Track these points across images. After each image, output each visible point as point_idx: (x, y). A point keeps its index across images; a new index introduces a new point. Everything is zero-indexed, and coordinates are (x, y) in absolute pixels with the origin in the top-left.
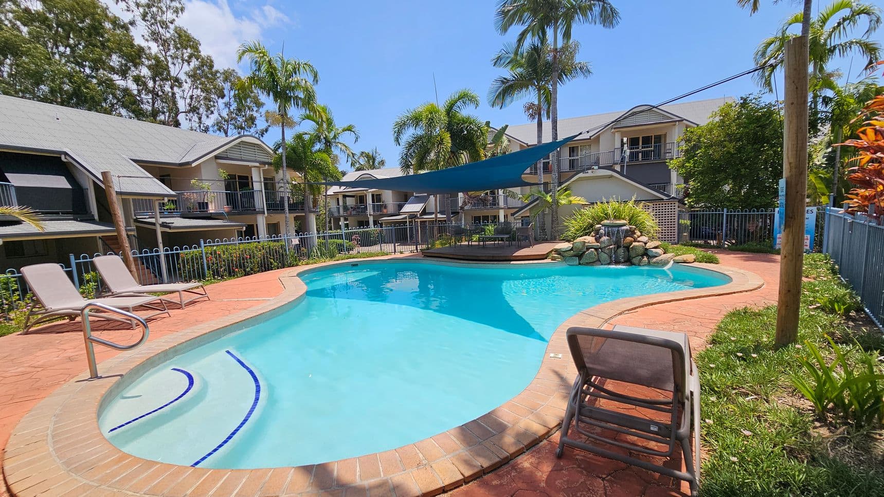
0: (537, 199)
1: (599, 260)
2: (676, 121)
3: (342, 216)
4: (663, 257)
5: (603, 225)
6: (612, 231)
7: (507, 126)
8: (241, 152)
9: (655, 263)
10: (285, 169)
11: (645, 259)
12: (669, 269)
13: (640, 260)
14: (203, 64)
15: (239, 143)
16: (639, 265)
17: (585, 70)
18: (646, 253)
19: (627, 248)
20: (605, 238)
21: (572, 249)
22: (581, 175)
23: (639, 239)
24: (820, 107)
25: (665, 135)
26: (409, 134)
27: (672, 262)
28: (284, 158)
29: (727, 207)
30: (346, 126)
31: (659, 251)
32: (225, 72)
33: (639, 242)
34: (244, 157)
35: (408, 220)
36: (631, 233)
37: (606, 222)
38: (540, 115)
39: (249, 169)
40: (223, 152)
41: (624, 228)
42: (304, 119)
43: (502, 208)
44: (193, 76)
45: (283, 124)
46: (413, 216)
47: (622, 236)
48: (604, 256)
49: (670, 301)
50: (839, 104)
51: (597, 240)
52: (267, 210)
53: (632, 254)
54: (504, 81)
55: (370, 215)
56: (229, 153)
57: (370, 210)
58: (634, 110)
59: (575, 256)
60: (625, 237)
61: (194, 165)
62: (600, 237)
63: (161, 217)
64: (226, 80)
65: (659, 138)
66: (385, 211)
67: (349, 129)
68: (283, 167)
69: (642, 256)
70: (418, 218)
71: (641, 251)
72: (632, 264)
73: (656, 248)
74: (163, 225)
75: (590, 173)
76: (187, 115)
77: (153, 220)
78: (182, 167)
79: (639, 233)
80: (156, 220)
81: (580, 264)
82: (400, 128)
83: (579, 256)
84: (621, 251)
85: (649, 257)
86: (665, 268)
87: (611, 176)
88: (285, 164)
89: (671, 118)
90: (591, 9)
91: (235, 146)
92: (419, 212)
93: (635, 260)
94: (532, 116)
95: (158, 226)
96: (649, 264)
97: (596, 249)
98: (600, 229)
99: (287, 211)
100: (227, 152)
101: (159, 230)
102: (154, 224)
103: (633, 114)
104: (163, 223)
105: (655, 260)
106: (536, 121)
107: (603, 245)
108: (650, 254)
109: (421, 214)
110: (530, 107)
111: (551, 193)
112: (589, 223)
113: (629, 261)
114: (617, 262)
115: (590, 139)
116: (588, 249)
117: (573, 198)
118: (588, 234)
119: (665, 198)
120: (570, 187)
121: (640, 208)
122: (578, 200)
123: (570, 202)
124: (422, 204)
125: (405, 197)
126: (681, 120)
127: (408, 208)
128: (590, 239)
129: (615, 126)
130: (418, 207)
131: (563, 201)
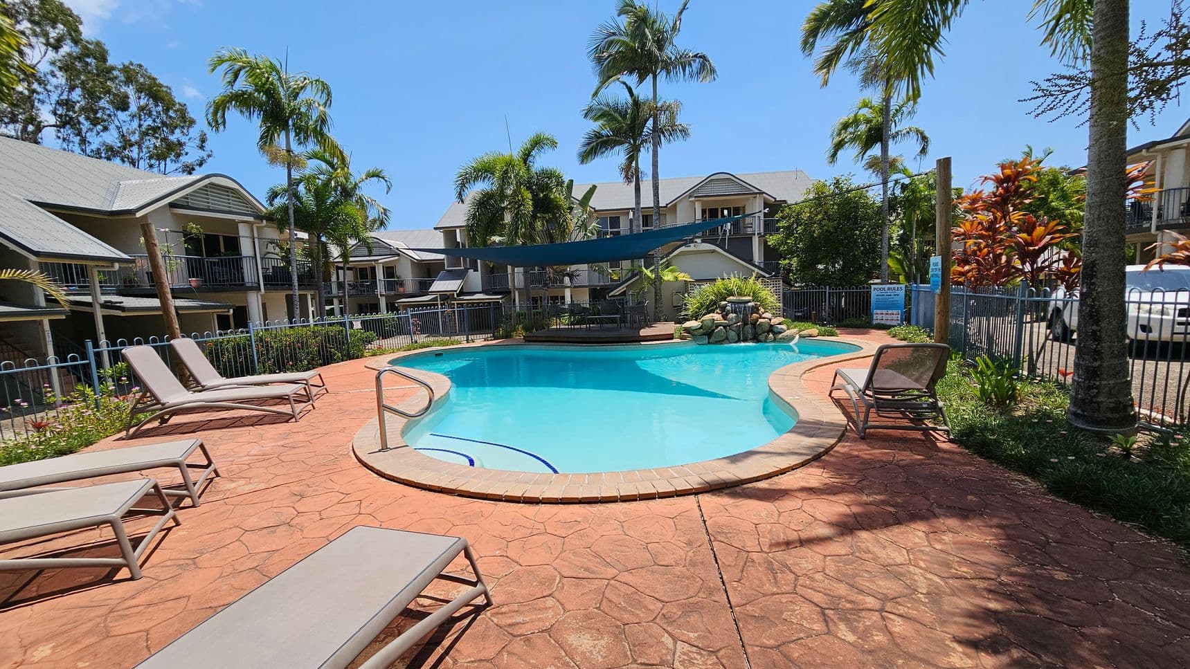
0: (636, 275)
1: (727, 338)
2: (757, 193)
3: (335, 297)
4: (788, 333)
5: (729, 302)
6: (739, 307)
7: (594, 187)
8: (208, 199)
9: (780, 339)
10: (292, 227)
11: (771, 335)
12: (795, 344)
13: (766, 337)
14: (86, 52)
15: (206, 186)
16: (766, 342)
17: (684, 132)
18: (771, 329)
19: (754, 324)
20: (732, 315)
21: (701, 328)
22: (683, 249)
23: (763, 316)
25: (744, 207)
26: (478, 189)
27: (797, 336)
28: (291, 212)
29: (829, 285)
30: (369, 170)
31: (784, 327)
32: (126, 70)
33: (764, 318)
34: (212, 206)
35: (439, 302)
36: (755, 309)
37: (731, 298)
38: (637, 178)
39: (234, 224)
40: (183, 197)
41: (750, 304)
42: (310, 158)
43: (568, 287)
44: (67, 67)
45: (289, 164)
46: (446, 297)
47: (749, 312)
48: (733, 334)
49: (832, 363)
50: (912, 189)
51: (724, 317)
52: (265, 285)
53: (759, 331)
54: (597, 135)
55: (381, 295)
56: (191, 199)
57: (381, 289)
58: (712, 178)
59: (704, 335)
60: (752, 314)
61: (138, 215)
62: (727, 315)
63: (102, 294)
64: (129, 80)
65: (737, 211)
66: (401, 290)
68: (289, 225)
69: (768, 332)
70: (455, 300)
71: (767, 327)
72: (758, 341)
73: (780, 324)
74: (106, 305)
75: (692, 247)
76: (59, 131)
77: (88, 299)
78: (117, 218)
79: (763, 310)
80: (95, 297)
81: (709, 343)
82: (465, 181)
83: (709, 335)
84: (748, 328)
85: (774, 333)
86: (791, 344)
87: (713, 251)
88: (292, 220)
89: (751, 190)
90: (691, 66)
91: (200, 189)
92: (456, 291)
93: (762, 337)
94: (628, 180)
95: (98, 307)
96: (775, 340)
97: (725, 327)
98: (726, 306)
99: (297, 288)
100: (187, 199)
101: (99, 314)
102: (89, 305)
103: (709, 181)
104: (106, 302)
105: (780, 336)
106: (633, 186)
107: (731, 323)
108: (775, 330)
109: (458, 295)
110: (627, 169)
111: (653, 268)
112: (712, 300)
113: (756, 339)
114: (745, 341)
115: (666, 207)
116: (717, 327)
117: (676, 274)
118: (713, 311)
119: (767, 276)
120: (673, 262)
121: (759, 285)
122: (683, 277)
123: (676, 278)
124: (459, 281)
125: (428, 271)
126: (762, 193)
127: (439, 286)
128: (717, 316)
129: (693, 194)
130: (453, 285)
131: (668, 276)
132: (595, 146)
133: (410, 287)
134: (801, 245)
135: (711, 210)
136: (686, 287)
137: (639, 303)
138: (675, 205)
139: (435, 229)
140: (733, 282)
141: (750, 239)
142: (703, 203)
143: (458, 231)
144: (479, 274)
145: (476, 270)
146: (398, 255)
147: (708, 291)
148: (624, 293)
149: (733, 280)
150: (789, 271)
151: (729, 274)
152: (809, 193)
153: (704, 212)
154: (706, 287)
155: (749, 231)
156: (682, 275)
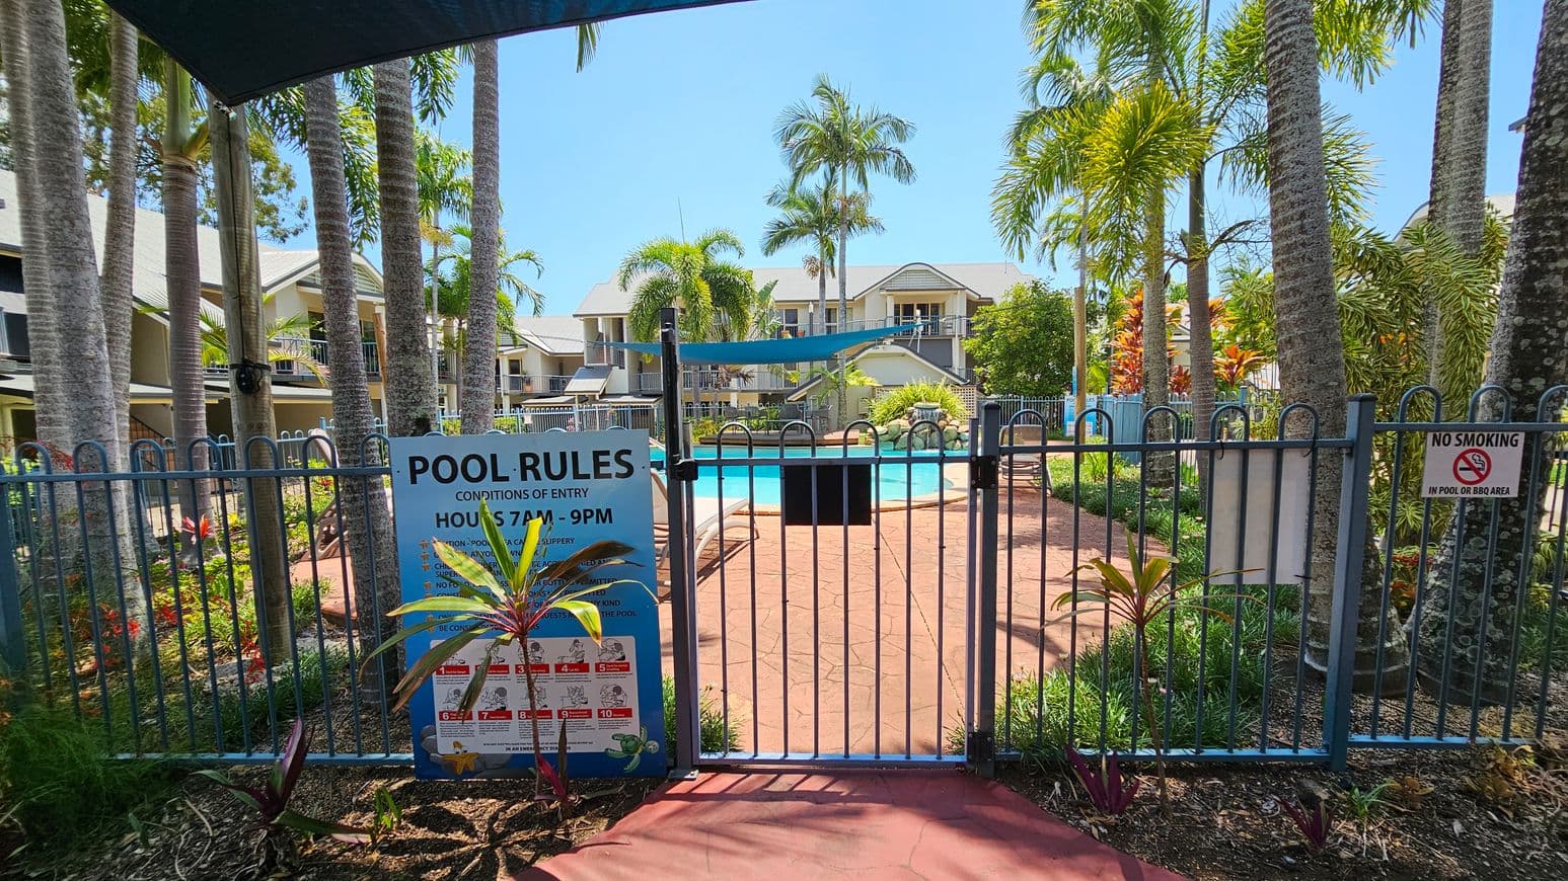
0: (818, 378)
1: (914, 445)
2: (958, 289)
5: (916, 408)
6: (926, 413)
7: (776, 280)
10: (435, 312)
11: (958, 444)
13: (953, 445)
17: (876, 225)
18: (959, 437)
19: (941, 430)
21: (887, 434)
22: (870, 350)
23: (951, 423)
24: (1099, 300)
25: (943, 305)
29: (1024, 394)
30: (521, 251)
33: (952, 426)
35: (576, 404)
36: (943, 416)
37: (919, 404)
38: (823, 272)
40: (311, 274)
41: (938, 411)
42: (455, 234)
43: (736, 390)
45: (435, 243)
46: (585, 398)
47: (936, 419)
48: (919, 441)
50: (1112, 299)
51: (911, 423)
53: (946, 438)
54: (780, 225)
55: (504, 394)
57: (505, 387)
58: (908, 268)
59: (890, 440)
60: (939, 421)
61: (269, 293)
62: (914, 421)
65: (935, 309)
67: (528, 257)
68: (432, 310)
69: (955, 440)
70: (597, 402)
71: (954, 435)
75: (880, 349)
79: (951, 417)
82: (631, 267)
83: (894, 441)
84: (935, 435)
85: (962, 442)
87: (903, 355)
89: (951, 285)
90: (885, 160)
92: (598, 392)
93: (949, 445)
94: (813, 273)
96: (962, 449)
97: (911, 434)
98: (913, 412)
100: (315, 276)
103: (905, 271)
106: (818, 278)
108: (963, 438)
109: (601, 396)
110: (812, 260)
111: (837, 370)
112: (898, 406)
114: (932, 448)
115: (853, 299)
116: (904, 433)
117: (862, 379)
118: (900, 417)
119: (961, 383)
120: (860, 364)
121: (949, 391)
122: (869, 381)
123: (862, 383)
124: (603, 380)
125: (562, 367)
126: (965, 288)
127: (577, 385)
128: (904, 423)
129: (885, 286)
130: (595, 385)
131: (852, 381)
132: (780, 236)
133: (539, 385)
134: (997, 352)
135: (905, 306)
136: (873, 393)
137: (822, 407)
138: (864, 298)
139: (575, 316)
140: (922, 387)
141: (950, 341)
142: (896, 297)
143: (600, 319)
144: (625, 372)
145: (622, 368)
146: (526, 346)
147: (895, 396)
148: (804, 398)
149: (921, 384)
150: (984, 380)
151: (917, 380)
152: (1008, 295)
153: (897, 307)
154: (893, 392)
155: (949, 332)
156: (870, 379)
